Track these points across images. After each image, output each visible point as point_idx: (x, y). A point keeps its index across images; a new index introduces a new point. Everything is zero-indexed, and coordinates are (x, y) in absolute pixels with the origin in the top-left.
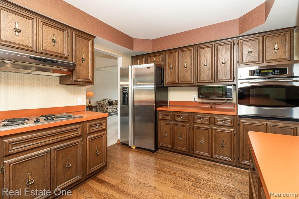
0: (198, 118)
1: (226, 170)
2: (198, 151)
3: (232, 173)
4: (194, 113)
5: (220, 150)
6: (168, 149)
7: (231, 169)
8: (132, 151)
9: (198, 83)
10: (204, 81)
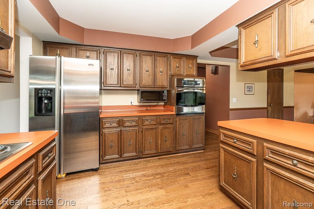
0: (147, 120)
1: (169, 159)
2: (146, 151)
3: (174, 160)
4: (143, 117)
5: (164, 144)
6: (115, 160)
7: (171, 157)
8: (63, 181)
9: (140, 87)
10: (146, 85)
